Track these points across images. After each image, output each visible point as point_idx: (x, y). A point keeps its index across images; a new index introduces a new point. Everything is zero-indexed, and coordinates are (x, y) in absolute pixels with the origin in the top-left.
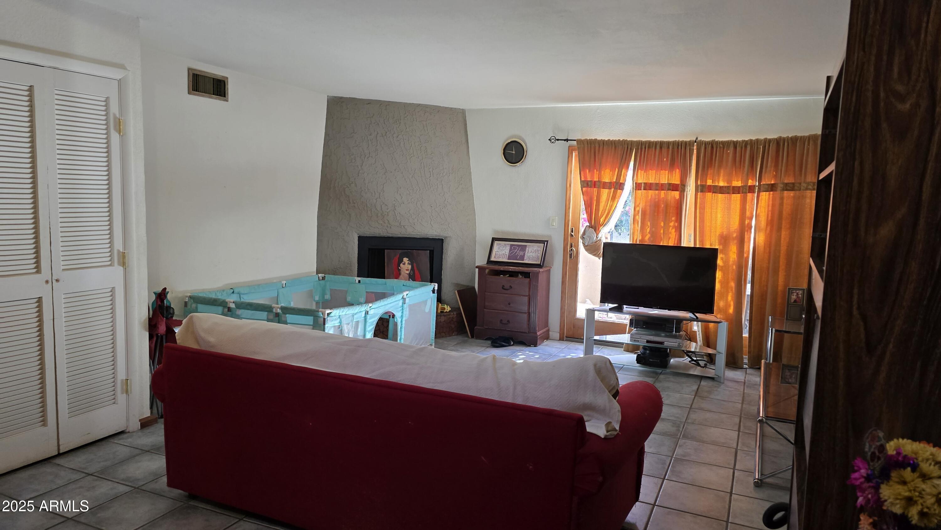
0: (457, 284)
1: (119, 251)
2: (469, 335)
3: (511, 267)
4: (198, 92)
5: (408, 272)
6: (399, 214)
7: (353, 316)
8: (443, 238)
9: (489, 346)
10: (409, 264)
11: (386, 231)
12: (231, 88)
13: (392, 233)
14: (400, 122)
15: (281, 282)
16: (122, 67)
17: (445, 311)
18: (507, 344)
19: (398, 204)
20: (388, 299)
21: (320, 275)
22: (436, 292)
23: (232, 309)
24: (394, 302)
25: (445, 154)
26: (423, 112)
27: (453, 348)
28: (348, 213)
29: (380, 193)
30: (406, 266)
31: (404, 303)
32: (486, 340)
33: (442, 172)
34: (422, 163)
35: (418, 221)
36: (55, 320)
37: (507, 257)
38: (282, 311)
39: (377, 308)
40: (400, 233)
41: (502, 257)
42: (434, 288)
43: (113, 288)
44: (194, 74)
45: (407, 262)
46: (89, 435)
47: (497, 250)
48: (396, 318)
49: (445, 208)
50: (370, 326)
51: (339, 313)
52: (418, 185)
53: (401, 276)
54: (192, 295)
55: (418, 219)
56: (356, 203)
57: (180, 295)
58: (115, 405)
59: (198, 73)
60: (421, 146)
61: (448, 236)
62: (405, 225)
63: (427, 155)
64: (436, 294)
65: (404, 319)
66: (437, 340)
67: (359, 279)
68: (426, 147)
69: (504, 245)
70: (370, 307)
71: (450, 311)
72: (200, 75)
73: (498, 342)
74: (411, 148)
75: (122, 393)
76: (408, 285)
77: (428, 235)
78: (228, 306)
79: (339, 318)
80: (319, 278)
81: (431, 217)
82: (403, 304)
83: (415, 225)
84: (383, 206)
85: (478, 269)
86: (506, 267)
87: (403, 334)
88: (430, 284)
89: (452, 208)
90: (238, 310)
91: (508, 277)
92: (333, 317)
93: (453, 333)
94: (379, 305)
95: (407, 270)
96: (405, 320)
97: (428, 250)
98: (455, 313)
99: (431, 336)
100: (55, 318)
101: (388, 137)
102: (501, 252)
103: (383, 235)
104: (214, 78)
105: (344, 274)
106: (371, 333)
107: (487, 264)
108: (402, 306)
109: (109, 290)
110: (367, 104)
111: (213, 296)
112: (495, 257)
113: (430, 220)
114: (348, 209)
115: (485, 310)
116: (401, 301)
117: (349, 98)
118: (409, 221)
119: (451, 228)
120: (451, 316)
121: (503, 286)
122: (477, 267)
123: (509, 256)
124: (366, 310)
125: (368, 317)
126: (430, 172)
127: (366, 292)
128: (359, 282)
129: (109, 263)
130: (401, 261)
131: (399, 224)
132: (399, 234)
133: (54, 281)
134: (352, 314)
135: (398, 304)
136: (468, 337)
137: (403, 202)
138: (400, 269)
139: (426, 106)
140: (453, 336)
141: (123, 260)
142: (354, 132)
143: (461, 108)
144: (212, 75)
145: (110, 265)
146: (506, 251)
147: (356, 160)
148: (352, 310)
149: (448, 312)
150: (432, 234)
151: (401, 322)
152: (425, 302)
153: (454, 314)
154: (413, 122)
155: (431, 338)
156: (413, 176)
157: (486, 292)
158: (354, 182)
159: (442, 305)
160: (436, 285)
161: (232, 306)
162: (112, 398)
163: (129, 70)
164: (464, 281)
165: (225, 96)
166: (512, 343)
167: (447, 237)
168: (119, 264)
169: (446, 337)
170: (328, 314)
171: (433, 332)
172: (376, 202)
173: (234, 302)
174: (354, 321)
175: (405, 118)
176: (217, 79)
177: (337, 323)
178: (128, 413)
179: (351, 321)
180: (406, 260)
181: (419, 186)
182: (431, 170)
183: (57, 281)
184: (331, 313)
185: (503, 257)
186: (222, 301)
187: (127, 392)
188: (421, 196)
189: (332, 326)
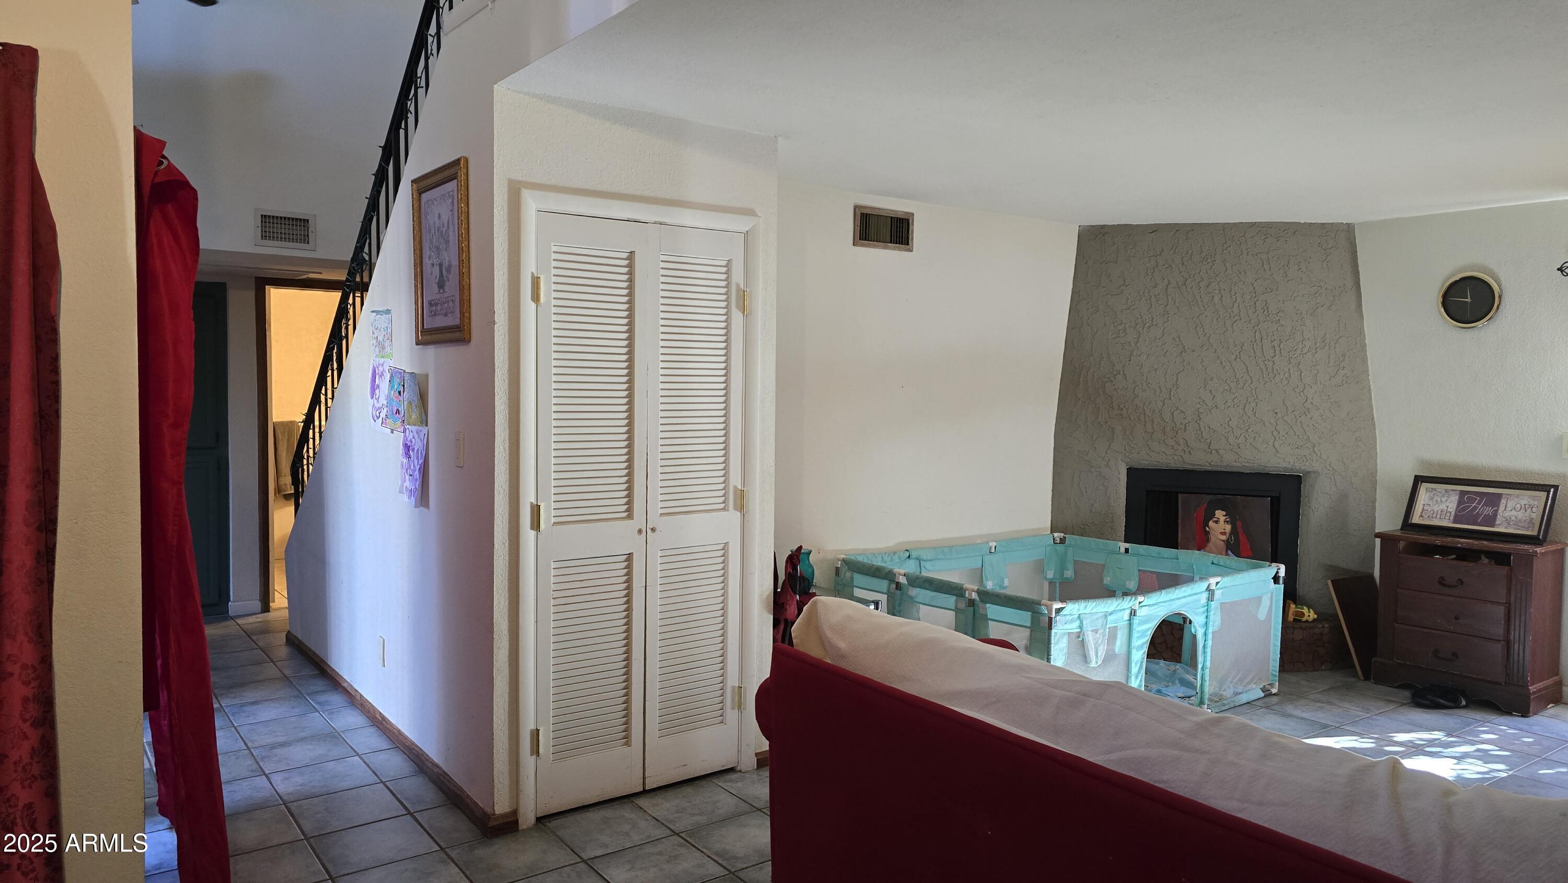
0: (1331, 566)
1: (735, 487)
2: (1360, 673)
3: (1462, 540)
4: (868, 241)
5: (1224, 538)
6: (1207, 429)
7: (1106, 616)
8: (1301, 475)
9: (1405, 702)
10: (1227, 522)
11: (1180, 458)
12: (918, 232)
13: (1194, 463)
14: (1214, 259)
15: (987, 543)
16: (751, 213)
17: (1304, 619)
18: (1450, 704)
19: (1205, 409)
20: (1177, 591)
21: (1056, 535)
22: (1281, 581)
23: (902, 585)
24: (1190, 595)
25: (1307, 312)
26: (1261, 236)
27: (1319, 696)
28: (1109, 426)
29: (1171, 390)
30: (1220, 526)
31: (1211, 598)
32: (1397, 687)
33: (1300, 345)
34: (1258, 332)
35: (1246, 440)
36: (647, 588)
37: (1452, 518)
38: (979, 596)
39: (1154, 605)
40: (1210, 464)
41: (1438, 517)
42: (1277, 572)
43: (727, 544)
44: (862, 214)
45: (1222, 519)
46: (685, 767)
47: (1427, 502)
48: (1194, 626)
49: (1306, 415)
50: (1139, 638)
51: (1079, 610)
52: (1248, 372)
53: (1210, 544)
54: (847, 558)
55: (1247, 437)
56: (1124, 409)
57: (830, 557)
58: (722, 726)
59: (869, 212)
60: (1256, 299)
61: (1311, 470)
62: (1220, 449)
63: (1268, 316)
64: (1281, 587)
65: (1210, 630)
66: (1286, 676)
67: (1127, 545)
68: (1266, 300)
69: (1444, 491)
70: (1140, 603)
71: (1314, 620)
72: (872, 214)
73: (1429, 696)
74: (1236, 305)
75: (733, 709)
76: (1222, 563)
77: (1267, 467)
78: (896, 581)
79: (1078, 619)
80: (1054, 539)
81: (1275, 433)
82: (1209, 600)
83: (1239, 448)
84: (1175, 413)
85: (1379, 539)
86: (1450, 539)
87: (1209, 658)
88: (1269, 566)
89: (1321, 416)
90: (910, 588)
91: (1453, 559)
92: (1068, 616)
93: (1322, 666)
94: (1158, 599)
95: (1223, 533)
96: (1213, 633)
97: (1269, 497)
98: (1326, 625)
99: (1271, 668)
100: (647, 585)
101: (1189, 289)
102: (1437, 505)
103: (1174, 467)
104: (892, 216)
105: (1101, 535)
106: (1144, 651)
107: (1401, 529)
108: (1208, 605)
109: (720, 547)
110: (1150, 233)
111: (878, 562)
112: (1421, 516)
113: (1273, 438)
114: (1109, 420)
115: (1397, 625)
116: (1205, 595)
117: (1118, 225)
118: (1228, 442)
119: (1319, 455)
120: (1317, 631)
121: (1442, 578)
122: (1378, 535)
123: (1456, 515)
124: (1131, 607)
125: (1136, 621)
126: (1274, 347)
127: (1139, 570)
128: (1127, 551)
129: (722, 506)
130: (1210, 516)
131: (1207, 447)
132: (1207, 466)
133: (649, 531)
134: (1103, 614)
135: (1199, 600)
136: (1355, 675)
137: (1216, 406)
138: (1209, 532)
139: (1269, 225)
140: (1322, 670)
141: (741, 502)
142: (1125, 284)
143: (1344, 223)
144: (889, 212)
145: (724, 509)
146: (1450, 505)
147: (1126, 334)
148: (1104, 607)
149: (1311, 622)
150: (1277, 465)
151: (1205, 634)
152: (1259, 600)
153: (1323, 627)
154: (1241, 257)
155: (1270, 671)
156: (1239, 356)
157: (1398, 588)
158: (1121, 373)
159: (1296, 607)
160: (1283, 568)
161: (903, 580)
162: (719, 715)
163: (760, 217)
164: (1348, 562)
165: (908, 244)
166: (1464, 703)
167: (1309, 472)
168: (735, 508)
169: (1306, 671)
170: (1058, 611)
171: (1275, 660)
172: (1163, 406)
173: (905, 575)
174: (1108, 626)
175: (1225, 252)
176: (897, 218)
177: (1074, 627)
178: (739, 740)
179: (1102, 625)
180: (1220, 514)
181: (1251, 375)
182: (1275, 343)
183: (653, 530)
184: (1063, 608)
185: (1443, 517)
186: (887, 571)
187: (739, 707)
188: (1254, 394)
189: (1064, 634)
